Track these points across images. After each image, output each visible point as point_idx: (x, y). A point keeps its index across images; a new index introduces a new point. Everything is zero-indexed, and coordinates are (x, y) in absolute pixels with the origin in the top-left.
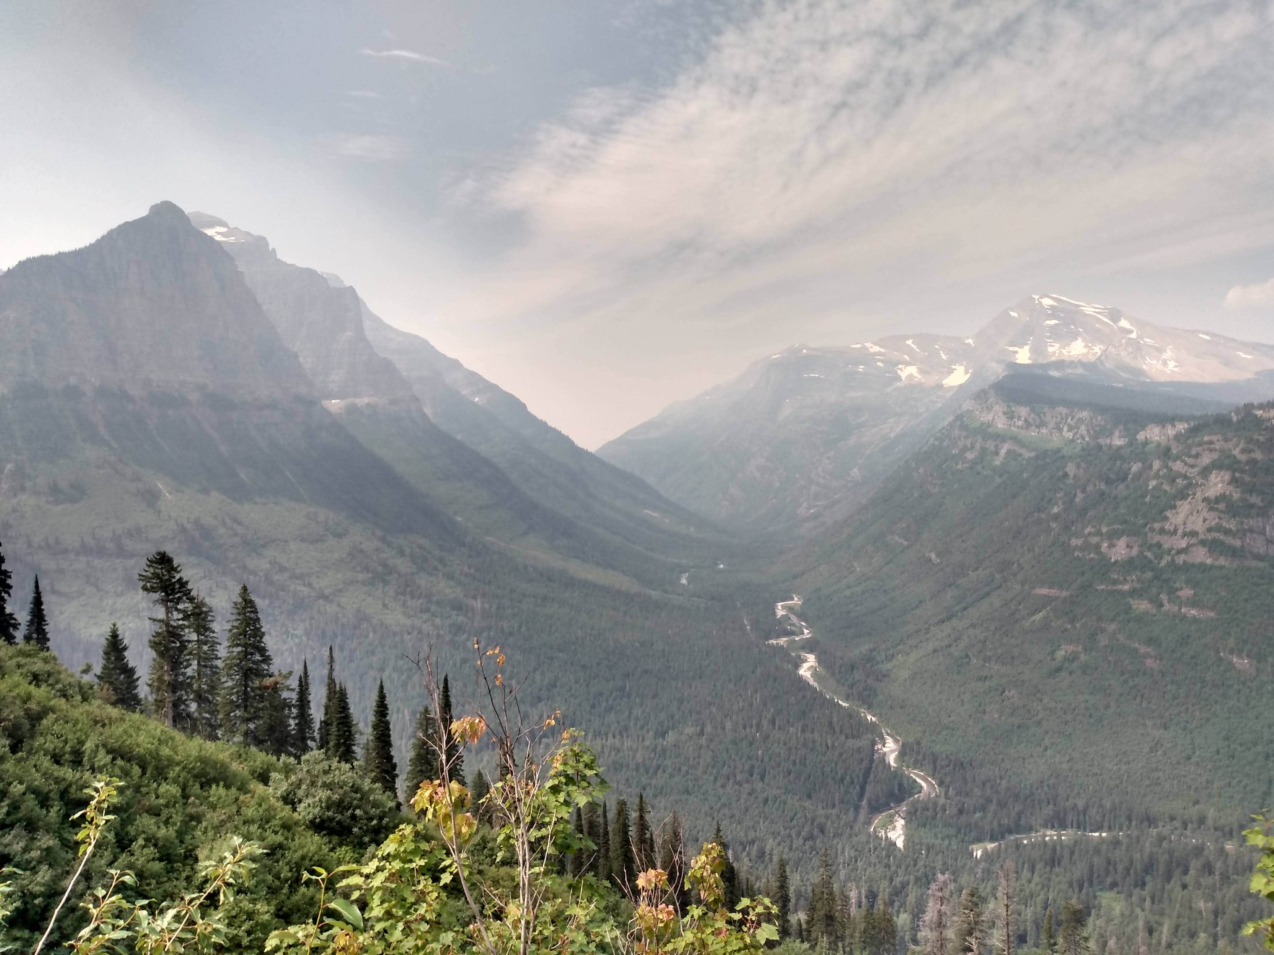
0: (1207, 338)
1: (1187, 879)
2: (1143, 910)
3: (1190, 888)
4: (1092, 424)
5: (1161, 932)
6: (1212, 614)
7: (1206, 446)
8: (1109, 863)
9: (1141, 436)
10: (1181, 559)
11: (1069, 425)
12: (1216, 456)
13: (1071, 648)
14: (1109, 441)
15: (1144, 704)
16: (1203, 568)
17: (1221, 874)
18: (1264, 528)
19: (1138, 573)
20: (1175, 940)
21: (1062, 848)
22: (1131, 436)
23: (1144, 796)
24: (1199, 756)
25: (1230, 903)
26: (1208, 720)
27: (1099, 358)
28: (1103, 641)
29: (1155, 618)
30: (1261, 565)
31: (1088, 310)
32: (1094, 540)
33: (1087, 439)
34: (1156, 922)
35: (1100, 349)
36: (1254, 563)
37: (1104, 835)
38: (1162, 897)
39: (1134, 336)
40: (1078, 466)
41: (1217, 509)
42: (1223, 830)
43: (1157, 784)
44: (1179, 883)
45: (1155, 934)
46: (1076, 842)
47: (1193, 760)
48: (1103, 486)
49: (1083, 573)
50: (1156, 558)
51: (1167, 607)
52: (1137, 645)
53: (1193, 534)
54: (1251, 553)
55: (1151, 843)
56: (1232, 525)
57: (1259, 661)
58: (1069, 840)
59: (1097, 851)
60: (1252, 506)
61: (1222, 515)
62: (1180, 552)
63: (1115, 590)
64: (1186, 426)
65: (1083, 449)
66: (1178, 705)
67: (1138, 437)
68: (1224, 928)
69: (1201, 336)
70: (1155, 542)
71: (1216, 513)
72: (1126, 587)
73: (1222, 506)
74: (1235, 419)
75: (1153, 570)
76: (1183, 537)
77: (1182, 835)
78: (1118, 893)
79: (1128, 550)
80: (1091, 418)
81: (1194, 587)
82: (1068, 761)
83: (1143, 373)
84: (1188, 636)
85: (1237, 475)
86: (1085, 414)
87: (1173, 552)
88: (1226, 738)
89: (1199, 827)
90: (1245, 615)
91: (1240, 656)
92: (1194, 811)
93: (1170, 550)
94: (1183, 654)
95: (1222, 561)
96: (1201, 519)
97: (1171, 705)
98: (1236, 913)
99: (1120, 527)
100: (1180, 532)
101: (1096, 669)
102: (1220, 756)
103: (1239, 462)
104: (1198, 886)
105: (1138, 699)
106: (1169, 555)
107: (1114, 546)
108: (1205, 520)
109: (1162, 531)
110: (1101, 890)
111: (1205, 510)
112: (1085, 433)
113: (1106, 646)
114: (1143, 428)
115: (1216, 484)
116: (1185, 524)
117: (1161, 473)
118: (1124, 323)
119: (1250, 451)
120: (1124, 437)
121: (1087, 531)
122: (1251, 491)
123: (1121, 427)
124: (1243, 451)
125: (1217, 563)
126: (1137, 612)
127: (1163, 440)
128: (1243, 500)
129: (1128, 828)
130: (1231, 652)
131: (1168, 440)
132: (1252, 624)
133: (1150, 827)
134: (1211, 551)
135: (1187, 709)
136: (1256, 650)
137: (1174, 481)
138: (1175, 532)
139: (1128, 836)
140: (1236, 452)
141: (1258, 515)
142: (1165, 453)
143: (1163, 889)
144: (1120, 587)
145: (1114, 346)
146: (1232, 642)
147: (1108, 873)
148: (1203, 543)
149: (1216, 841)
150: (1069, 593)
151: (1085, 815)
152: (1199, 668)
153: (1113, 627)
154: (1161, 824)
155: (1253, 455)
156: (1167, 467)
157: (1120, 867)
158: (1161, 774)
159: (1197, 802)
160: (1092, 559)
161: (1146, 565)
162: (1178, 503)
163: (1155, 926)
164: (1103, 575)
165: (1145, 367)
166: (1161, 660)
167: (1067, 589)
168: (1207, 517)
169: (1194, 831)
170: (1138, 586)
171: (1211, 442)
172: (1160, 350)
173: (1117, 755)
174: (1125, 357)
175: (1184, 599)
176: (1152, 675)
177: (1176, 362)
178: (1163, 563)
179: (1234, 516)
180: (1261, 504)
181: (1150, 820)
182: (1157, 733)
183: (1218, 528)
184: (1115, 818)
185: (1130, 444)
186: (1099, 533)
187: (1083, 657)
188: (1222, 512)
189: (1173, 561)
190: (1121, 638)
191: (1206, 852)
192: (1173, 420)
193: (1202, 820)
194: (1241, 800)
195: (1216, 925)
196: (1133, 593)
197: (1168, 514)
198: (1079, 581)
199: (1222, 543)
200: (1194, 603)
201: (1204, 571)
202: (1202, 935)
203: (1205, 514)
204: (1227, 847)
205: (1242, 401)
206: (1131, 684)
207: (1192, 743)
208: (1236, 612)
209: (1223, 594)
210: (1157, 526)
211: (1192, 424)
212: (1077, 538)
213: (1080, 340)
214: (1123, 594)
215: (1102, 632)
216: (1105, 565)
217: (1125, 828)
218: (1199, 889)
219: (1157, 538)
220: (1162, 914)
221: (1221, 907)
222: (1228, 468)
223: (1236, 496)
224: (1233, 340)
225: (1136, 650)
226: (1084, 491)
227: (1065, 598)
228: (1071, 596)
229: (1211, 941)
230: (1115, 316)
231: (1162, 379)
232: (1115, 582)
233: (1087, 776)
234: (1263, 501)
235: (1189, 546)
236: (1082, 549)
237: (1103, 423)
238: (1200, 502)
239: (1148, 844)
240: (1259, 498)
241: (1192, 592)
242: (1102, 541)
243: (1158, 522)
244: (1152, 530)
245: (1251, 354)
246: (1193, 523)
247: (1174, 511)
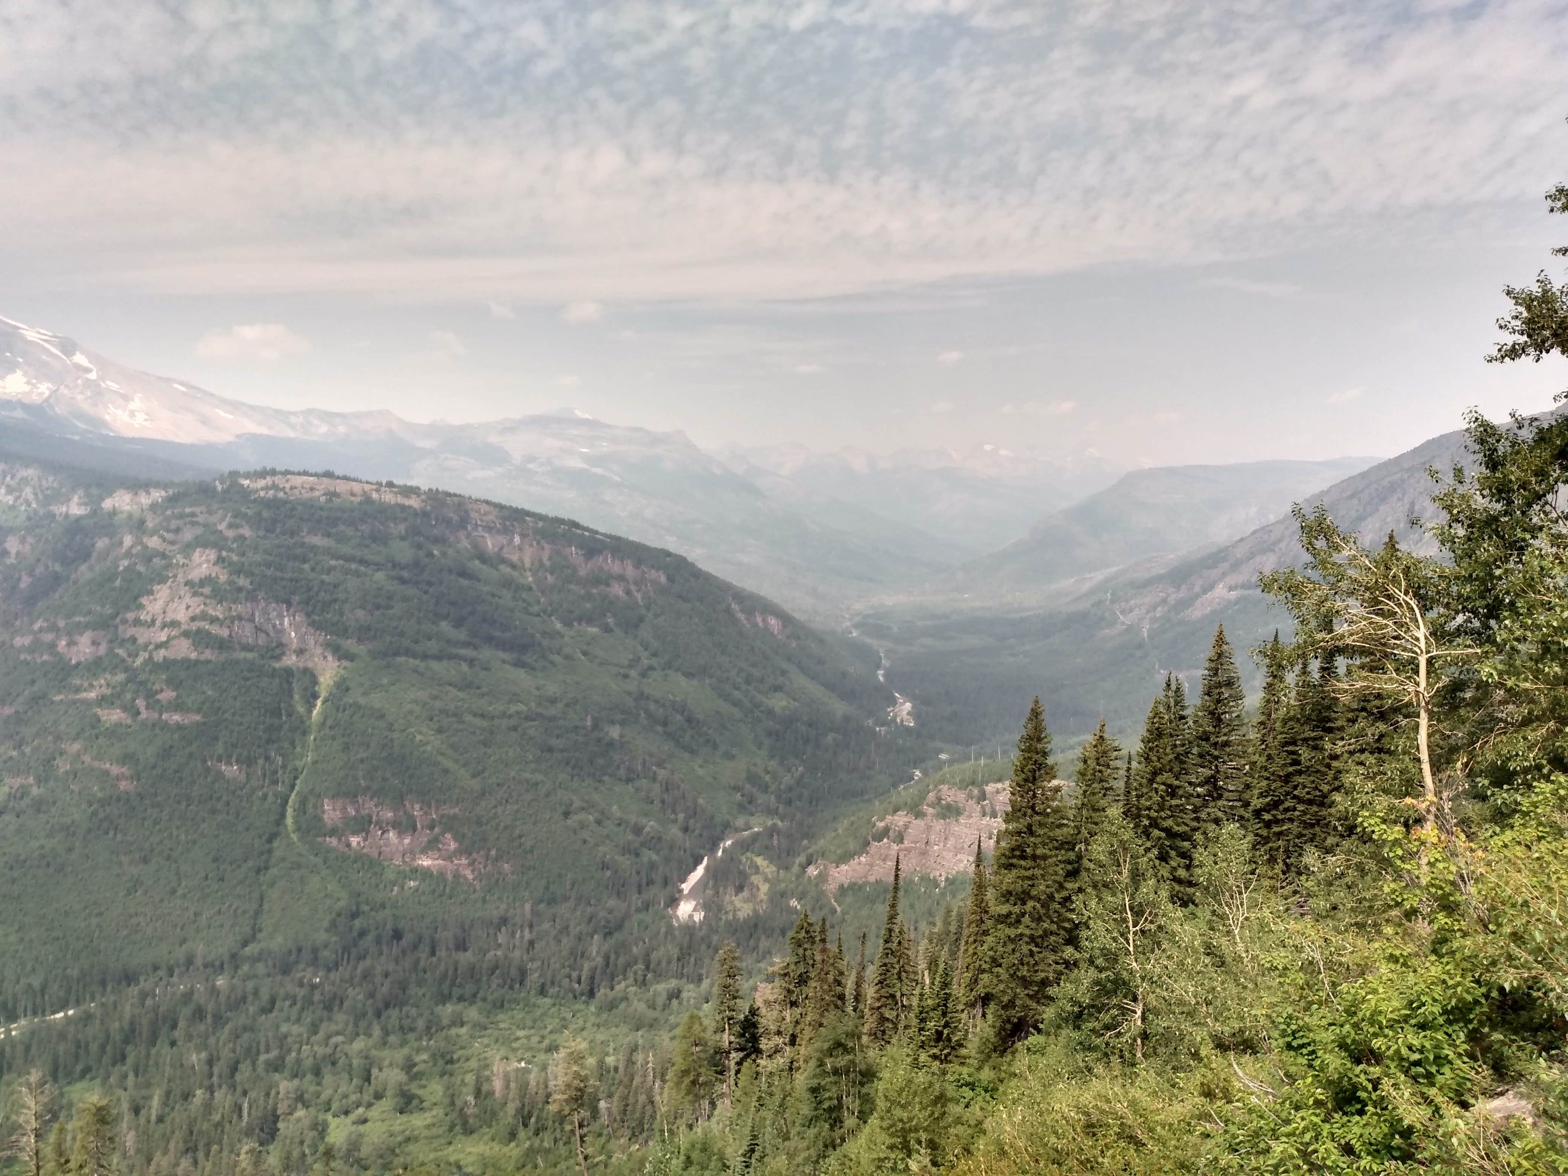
0: (183, 389)
1: (176, 1034)
2: (125, 1090)
3: (180, 1043)
4: (41, 486)
5: (150, 1108)
6: (198, 718)
7: (188, 519)
8: (78, 1047)
9: (107, 504)
10: (160, 655)
11: (8, 486)
12: (199, 531)
13: (17, 782)
14: (64, 509)
15: (119, 837)
16: (187, 664)
17: (214, 1016)
18: (253, 615)
19: (108, 676)
20: (167, 1110)
21: (13, 1047)
22: (94, 501)
23: (121, 950)
24: (186, 886)
25: (225, 1045)
26: (194, 842)
27: (47, 400)
28: (63, 766)
29: (130, 730)
30: (250, 656)
31: (31, 335)
32: (48, 637)
33: (34, 505)
34: (143, 1098)
35: (48, 388)
36: (242, 655)
37: (71, 1012)
38: (147, 1066)
39: (93, 376)
40: (23, 541)
41: (202, 594)
42: (213, 966)
43: (136, 932)
44: (167, 1042)
45: (143, 1112)
46: (33, 1033)
47: (180, 892)
48: (58, 567)
49: (33, 682)
50: (129, 655)
51: (144, 715)
52: (108, 766)
53: (174, 624)
54: (239, 643)
55: (132, 1005)
56: (218, 612)
57: (249, 766)
58: (22, 1034)
59: (62, 1036)
60: (240, 589)
61: (208, 601)
62: (158, 646)
63: (79, 700)
64: (163, 493)
65: (29, 519)
66: (160, 831)
67: (103, 505)
68: (220, 1076)
69: (175, 385)
70: (128, 636)
71: (202, 598)
72: (92, 695)
73: (207, 590)
74: (219, 488)
75: (126, 670)
76: (163, 628)
77: (168, 984)
78: (92, 1079)
79: (93, 649)
80: (39, 477)
81: (176, 689)
82: (18, 931)
83: (104, 424)
84: (171, 747)
85: (224, 554)
86: (30, 472)
87: (151, 647)
88: (215, 860)
89: (188, 969)
90: (234, 714)
91: (228, 763)
92: (180, 954)
93: (146, 646)
94: (164, 770)
95: (208, 654)
96: (184, 606)
97: (152, 833)
98: (232, 1055)
99: (82, 619)
100: (158, 623)
101: (54, 803)
102: (209, 882)
103: (226, 539)
104: (189, 1037)
105: (111, 833)
106: (145, 651)
107: (75, 644)
108: (188, 607)
109: (137, 622)
110: (69, 1083)
111: (188, 595)
112: (31, 497)
113: (67, 773)
114: (110, 494)
115: (200, 565)
116: (164, 612)
117: (134, 551)
118: (80, 359)
119: (238, 527)
120: (86, 504)
121: (36, 627)
122: (239, 573)
123: (81, 492)
124: (230, 526)
125: (202, 658)
126: (107, 725)
127: (134, 509)
128: (231, 582)
129: (103, 995)
130: (220, 760)
131: (142, 510)
132: (241, 724)
133: (129, 985)
134: (196, 645)
135: (171, 834)
136: (245, 753)
137: (150, 560)
138: (153, 621)
139: (103, 1004)
140: (222, 527)
141: (247, 600)
142: (139, 526)
143: (148, 1056)
144: (84, 695)
145: (66, 386)
146: (220, 748)
147: (77, 1057)
148: (186, 634)
149: (207, 980)
150: (13, 710)
151: (43, 995)
152: (184, 783)
153: (76, 746)
154: (142, 978)
155: (241, 531)
156: (141, 543)
157: (94, 1047)
158: (141, 919)
159: (184, 941)
160: (44, 663)
161: (118, 665)
162: (156, 588)
163: (142, 1103)
164: (62, 681)
165: (107, 417)
166: (139, 780)
167: (11, 704)
168: (190, 603)
169: (181, 975)
170: (108, 692)
171: (193, 515)
172: (126, 398)
173: (86, 908)
174: (82, 400)
175: (164, 703)
176: (128, 800)
177: (147, 414)
178: (139, 661)
179: (220, 602)
180: (250, 587)
181: (129, 978)
182: (134, 871)
183: (204, 616)
184: (84, 986)
185: (94, 513)
186: (55, 628)
187: (35, 791)
188: (207, 597)
189: (151, 657)
190: (87, 758)
191: (195, 997)
192: (146, 486)
193: (190, 961)
194: (232, 926)
195: (211, 1075)
196: (102, 701)
197: (144, 600)
198: (27, 692)
199: (208, 633)
200: (177, 706)
201: (188, 668)
202: (199, 1092)
203: (188, 600)
204: (218, 983)
205: (226, 468)
206: (101, 815)
207: (178, 873)
208: (224, 712)
209: (210, 693)
210: (130, 616)
211: (171, 492)
212: (23, 636)
213: (19, 373)
214: (88, 703)
215: (61, 754)
216: (63, 669)
217: (98, 996)
218: (190, 1041)
219: (131, 631)
220: (148, 1085)
221: (215, 1054)
222: (214, 545)
223: (223, 578)
224: (213, 395)
225: (107, 773)
226: (31, 574)
227: (9, 717)
228: (17, 712)
229: (208, 1096)
230: (68, 348)
231: (129, 434)
232: (78, 690)
233: (45, 943)
234: (251, 583)
235: (170, 639)
236: (31, 650)
237: (55, 485)
238: (182, 585)
239: (128, 1008)
240: (248, 581)
241: (174, 694)
242: (58, 638)
243: (131, 611)
244: (124, 621)
245: (232, 414)
246: (175, 610)
247: (151, 598)
